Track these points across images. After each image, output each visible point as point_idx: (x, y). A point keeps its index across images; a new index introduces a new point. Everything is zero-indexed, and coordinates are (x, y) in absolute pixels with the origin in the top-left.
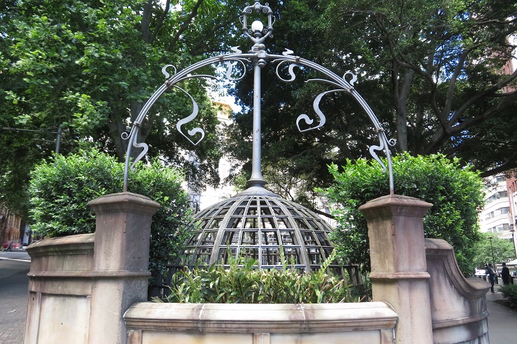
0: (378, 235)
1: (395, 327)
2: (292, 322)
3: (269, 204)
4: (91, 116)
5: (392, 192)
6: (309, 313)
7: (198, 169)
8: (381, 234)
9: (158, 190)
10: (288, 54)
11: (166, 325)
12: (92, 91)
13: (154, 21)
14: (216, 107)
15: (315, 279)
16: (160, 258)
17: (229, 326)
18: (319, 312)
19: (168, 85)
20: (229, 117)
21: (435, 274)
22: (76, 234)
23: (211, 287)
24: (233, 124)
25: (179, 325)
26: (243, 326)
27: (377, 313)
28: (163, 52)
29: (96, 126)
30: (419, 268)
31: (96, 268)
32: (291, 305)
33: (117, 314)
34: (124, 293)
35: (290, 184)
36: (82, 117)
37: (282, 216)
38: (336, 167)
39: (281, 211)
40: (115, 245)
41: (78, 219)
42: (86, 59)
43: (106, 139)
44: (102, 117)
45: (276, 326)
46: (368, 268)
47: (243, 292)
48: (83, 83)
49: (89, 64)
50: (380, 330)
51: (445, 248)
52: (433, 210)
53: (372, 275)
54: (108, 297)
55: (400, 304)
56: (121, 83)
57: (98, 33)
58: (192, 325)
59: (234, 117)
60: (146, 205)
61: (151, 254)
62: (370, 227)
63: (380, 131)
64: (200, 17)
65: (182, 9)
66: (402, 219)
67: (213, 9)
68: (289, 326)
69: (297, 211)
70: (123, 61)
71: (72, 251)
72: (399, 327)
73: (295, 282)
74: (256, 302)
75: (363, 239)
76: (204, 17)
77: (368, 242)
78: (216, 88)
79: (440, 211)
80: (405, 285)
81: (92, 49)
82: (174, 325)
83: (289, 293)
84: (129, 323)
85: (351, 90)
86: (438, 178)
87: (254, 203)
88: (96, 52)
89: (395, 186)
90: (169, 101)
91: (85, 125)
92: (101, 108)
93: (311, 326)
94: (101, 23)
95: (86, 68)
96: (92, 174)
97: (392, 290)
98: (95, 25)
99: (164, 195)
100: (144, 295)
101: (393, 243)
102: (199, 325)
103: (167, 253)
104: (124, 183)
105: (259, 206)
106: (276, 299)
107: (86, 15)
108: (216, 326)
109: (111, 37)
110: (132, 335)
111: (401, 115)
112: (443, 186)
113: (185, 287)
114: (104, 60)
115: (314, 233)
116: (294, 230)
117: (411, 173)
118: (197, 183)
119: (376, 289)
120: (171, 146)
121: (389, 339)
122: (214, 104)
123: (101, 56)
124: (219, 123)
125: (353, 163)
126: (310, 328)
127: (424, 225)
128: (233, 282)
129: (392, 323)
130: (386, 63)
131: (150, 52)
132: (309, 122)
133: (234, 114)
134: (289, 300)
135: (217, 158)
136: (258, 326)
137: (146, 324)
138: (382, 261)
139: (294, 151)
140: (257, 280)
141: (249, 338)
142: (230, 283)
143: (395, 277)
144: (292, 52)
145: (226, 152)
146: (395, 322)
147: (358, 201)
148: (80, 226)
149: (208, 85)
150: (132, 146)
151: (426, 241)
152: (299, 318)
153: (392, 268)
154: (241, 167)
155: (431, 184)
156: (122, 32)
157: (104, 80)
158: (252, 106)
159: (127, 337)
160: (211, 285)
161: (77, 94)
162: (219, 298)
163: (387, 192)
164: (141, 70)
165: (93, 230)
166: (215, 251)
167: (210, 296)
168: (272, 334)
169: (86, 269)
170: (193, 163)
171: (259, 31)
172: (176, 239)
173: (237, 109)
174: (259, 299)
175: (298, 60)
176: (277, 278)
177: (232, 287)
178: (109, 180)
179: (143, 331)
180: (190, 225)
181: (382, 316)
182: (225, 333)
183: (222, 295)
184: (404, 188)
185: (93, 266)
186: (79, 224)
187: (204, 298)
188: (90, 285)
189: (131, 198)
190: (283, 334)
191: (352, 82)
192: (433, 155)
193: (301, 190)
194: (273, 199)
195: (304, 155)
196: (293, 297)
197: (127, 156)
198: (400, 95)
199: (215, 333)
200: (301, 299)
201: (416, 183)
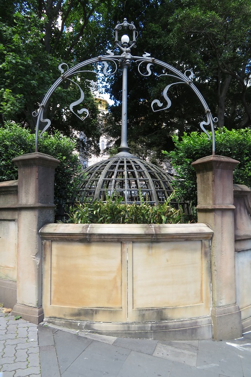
0: (203, 181)
1: (211, 239)
2: (146, 235)
3: (132, 163)
4: (13, 104)
5: (214, 153)
6: (157, 229)
7: (86, 144)
8: (205, 180)
9: (59, 152)
10: (146, 56)
11: (66, 237)
12: (12, 88)
13: (53, 39)
14: (97, 102)
15: (161, 209)
16: (61, 197)
17: (106, 237)
18: (164, 229)
19: (63, 78)
20: (106, 108)
21: (238, 207)
22: (6, 181)
23: (94, 213)
24: (108, 113)
25: (74, 237)
26: (115, 237)
27: (200, 230)
28: (60, 60)
29: (16, 112)
30: (229, 203)
31: (20, 202)
32: (145, 225)
33: (35, 230)
34: (39, 217)
35: (146, 154)
36: (6, 105)
37: (140, 170)
38: (177, 138)
39: (140, 168)
40: (31, 187)
41: (7, 171)
42: (7, 64)
43: (24, 124)
44: (20, 106)
45: (136, 237)
46: (195, 204)
47: (115, 217)
48: (5, 82)
49: (9, 68)
50: (202, 241)
51: (246, 190)
52: (240, 166)
53: (198, 206)
54: (28, 220)
55: (215, 225)
56: (32, 82)
57: (14, 46)
58: (82, 237)
59: (109, 108)
60: (51, 161)
61: (55, 194)
62: (198, 176)
63: (208, 112)
64: (86, 36)
65: (73, 30)
66: (219, 171)
67: (95, 30)
68: (144, 237)
69: (151, 168)
70: (32, 66)
71: (4, 191)
72: (214, 238)
73: (148, 211)
74: (123, 223)
75: (193, 185)
76: (88, 36)
77: (196, 186)
78: (97, 88)
79: (244, 167)
80: (219, 213)
81: (10, 57)
82: (71, 237)
83: (144, 217)
84: (43, 236)
85: (190, 83)
86: (244, 145)
87: (122, 162)
88: (14, 59)
89: (216, 150)
90: (65, 94)
91: (9, 111)
92: (19, 99)
93: (158, 237)
94: (16, 38)
95: (8, 71)
96: (14, 141)
97: (211, 216)
98: (11, 39)
99: (63, 155)
100: (52, 219)
101: (213, 186)
102: (87, 237)
103: (66, 193)
104: (35, 147)
105: (125, 164)
106: (136, 221)
107: (5, 31)
108: (98, 237)
109: (23, 49)
110: (45, 244)
111: (221, 108)
112: (248, 150)
113: (78, 214)
114: (19, 65)
115: (161, 182)
116: (148, 180)
117: (227, 141)
118: (85, 153)
119: (200, 216)
120: (68, 128)
121: (207, 246)
122: (96, 99)
123: (17, 62)
124: (100, 112)
125: (188, 135)
126: (158, 239)
127: (234, 176)
128: (109, 211)
129: (209, 236)
130: (213, 70)
131: (51, 60)
132: (160, 105)
133: (109, 106)
134: (145, 222)
135: (98, 137)
136: (125, 237)
137: (54, 236)
138: (205, 198)
139: (149, 131)
140: (124, 209)
141: (120, 244)
142: (107, 211)
143: (213, 207)
144: (149, 55)
145: (104, 132)
146: (211, 236)
147: (191, 160)
148: (8, 175)
149: (92, 86)
150: (40, 121)
151: (234, 186)
152: (151, 233)
153: (211, 202)
154: (114, 142)
155: (240, 149)
156: (31, 45)
157: (20, 79)
158: (121, 101)
159: (42, 244)
160: (95, 212)
161: (2, 89)
162: (99, 220)
163: (210, 153)
164: (45, 73)
165: (17, 178)
166: (97, 192)
167: (94, 219)
168: (133, 242)
169: (13, 203)
170: (82, 140)
171: (126, 43)
172: (72, 185)
173: (111, 103)
174: (125, 221)
175: (153, 60)
176: (137, 208)
177: (108, 214)
178: (26, 144)
179: (52, 241)
180: (81, 176)
181: (204, 232)
182: (104, 241)
183: (101, 218)
184: (221, 151)
185: (18, 201)
186: (7, 175)
187: (90, 221)
188: (16, 213)
189: (41, 156)
190: (141, 242)
191: (190, 77)
192: (243, 130)
193: (153, 158)
194: (135, 160)
195: (156, 134)
196: (147, 220)
197: (37, 129)
198: (221, 94)
199: (98, 241)
200: (152, 221)
201: (230, 148)
